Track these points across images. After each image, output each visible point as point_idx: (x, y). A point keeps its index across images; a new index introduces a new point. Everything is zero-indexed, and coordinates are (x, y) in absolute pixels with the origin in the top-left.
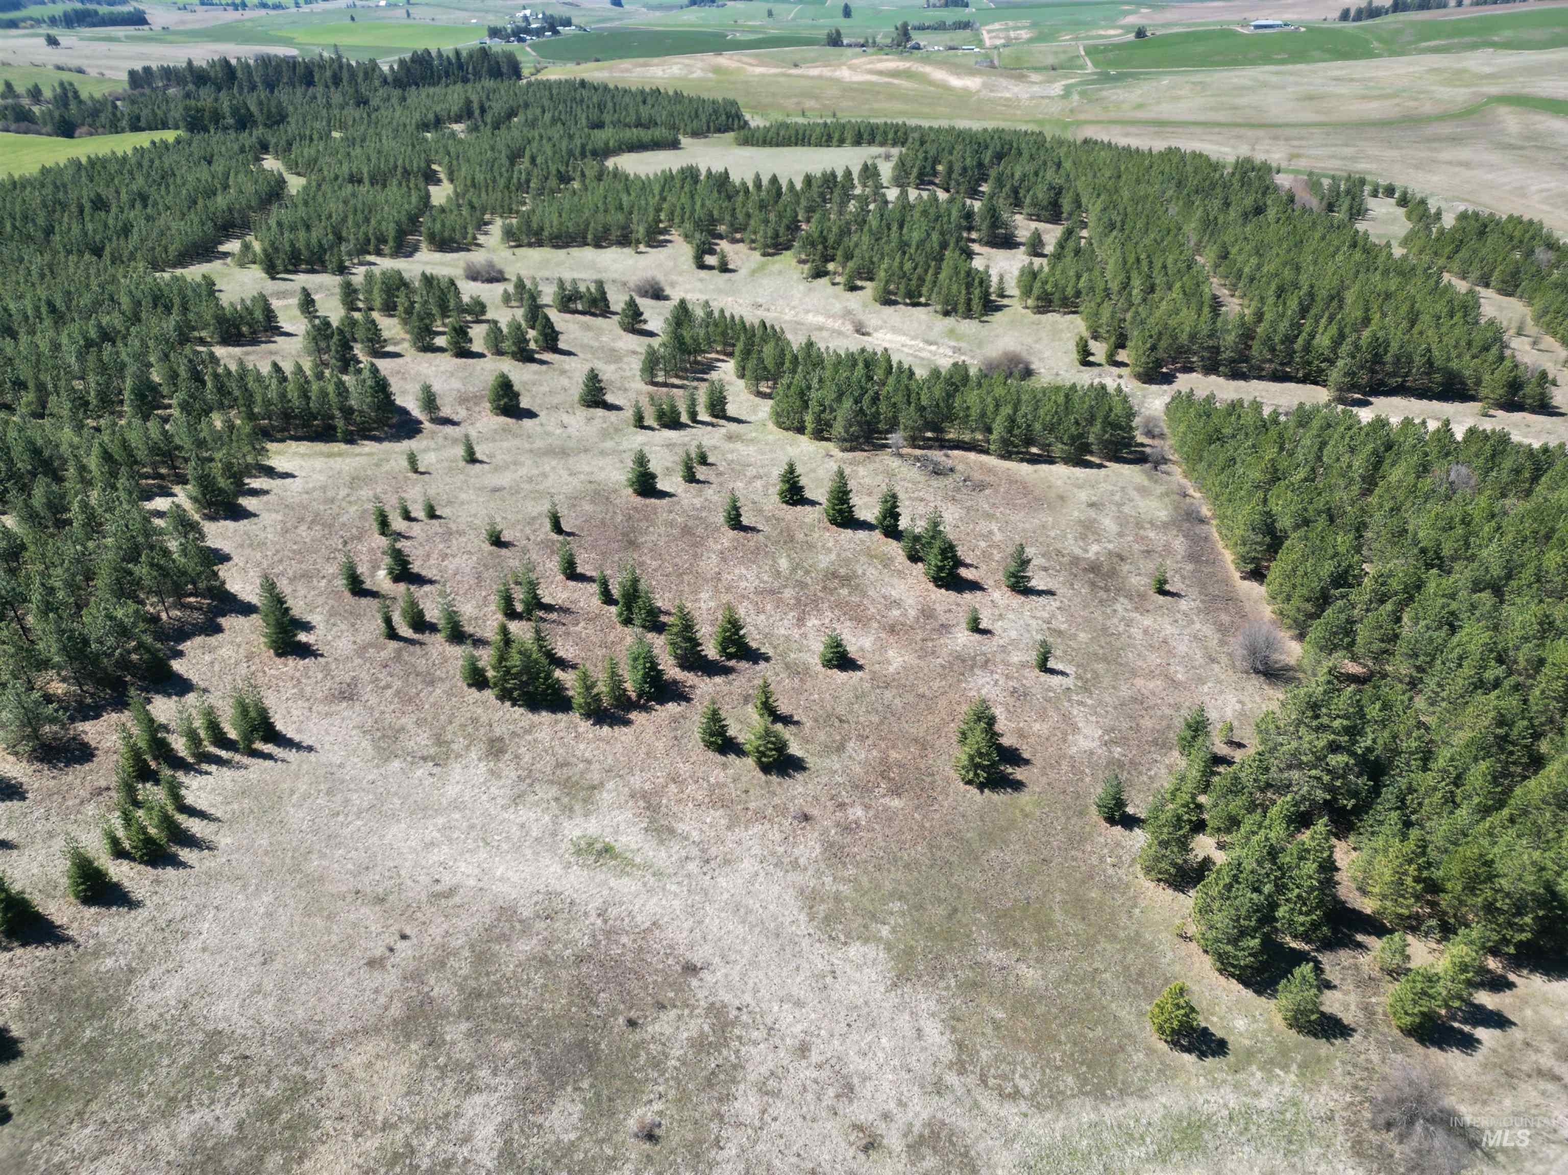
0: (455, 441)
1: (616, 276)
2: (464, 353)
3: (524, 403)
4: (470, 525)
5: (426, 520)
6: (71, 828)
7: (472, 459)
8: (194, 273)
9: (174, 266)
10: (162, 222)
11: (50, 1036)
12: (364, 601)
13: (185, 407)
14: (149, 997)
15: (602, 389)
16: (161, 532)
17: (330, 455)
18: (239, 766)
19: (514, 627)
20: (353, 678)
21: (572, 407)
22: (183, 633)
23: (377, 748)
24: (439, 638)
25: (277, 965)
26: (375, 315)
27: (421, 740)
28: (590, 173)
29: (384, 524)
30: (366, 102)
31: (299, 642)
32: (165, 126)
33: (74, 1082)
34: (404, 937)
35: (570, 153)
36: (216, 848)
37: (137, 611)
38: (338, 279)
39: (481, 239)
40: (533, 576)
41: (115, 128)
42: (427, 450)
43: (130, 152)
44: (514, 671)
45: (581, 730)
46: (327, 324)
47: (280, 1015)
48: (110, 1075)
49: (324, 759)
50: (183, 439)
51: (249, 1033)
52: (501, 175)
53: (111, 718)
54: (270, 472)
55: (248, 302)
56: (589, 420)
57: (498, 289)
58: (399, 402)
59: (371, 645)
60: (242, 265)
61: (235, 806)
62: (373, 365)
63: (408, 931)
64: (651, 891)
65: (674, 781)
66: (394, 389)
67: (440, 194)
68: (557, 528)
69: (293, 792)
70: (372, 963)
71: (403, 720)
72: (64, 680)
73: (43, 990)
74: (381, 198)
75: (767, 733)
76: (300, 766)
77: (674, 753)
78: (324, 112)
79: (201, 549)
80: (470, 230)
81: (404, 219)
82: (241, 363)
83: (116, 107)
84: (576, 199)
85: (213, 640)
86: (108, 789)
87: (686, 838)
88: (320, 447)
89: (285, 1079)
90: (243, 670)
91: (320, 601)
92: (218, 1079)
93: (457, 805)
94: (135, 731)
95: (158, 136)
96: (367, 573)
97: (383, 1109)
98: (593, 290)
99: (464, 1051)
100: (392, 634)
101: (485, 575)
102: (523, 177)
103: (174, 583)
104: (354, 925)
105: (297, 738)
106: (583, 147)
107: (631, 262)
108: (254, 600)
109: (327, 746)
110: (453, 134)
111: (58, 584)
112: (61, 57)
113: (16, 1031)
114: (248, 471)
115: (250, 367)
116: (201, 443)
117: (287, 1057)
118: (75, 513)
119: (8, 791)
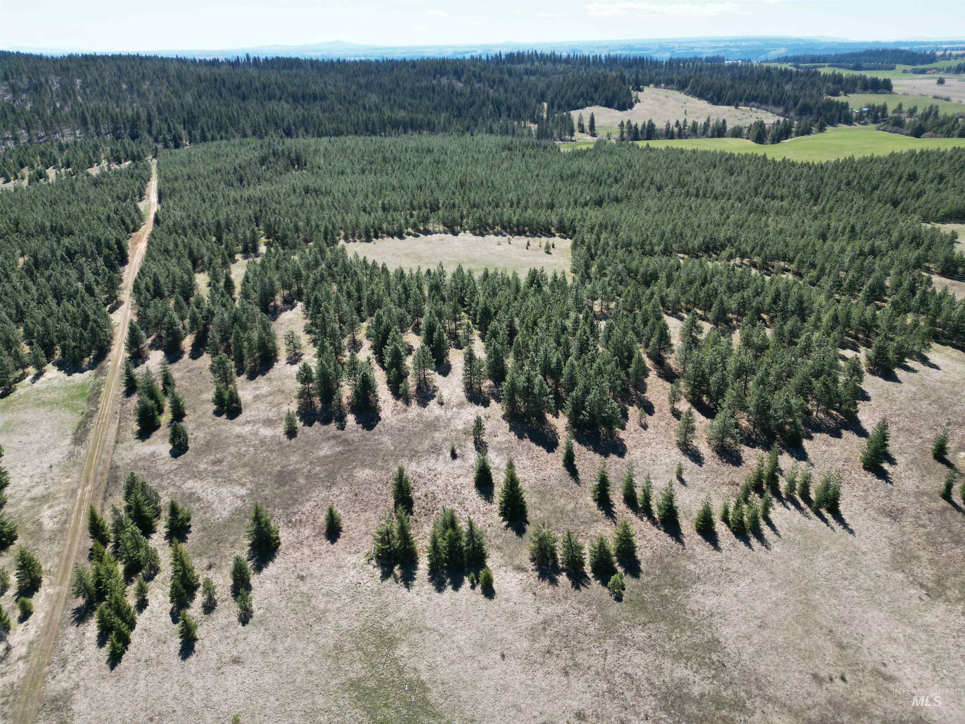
6: (712, 492)
8: (947, 228)
9: (937, 222)
10: (945, 194)
11: (652, 579)
12: (939, 465)
13: (895, 305)
14: (698, 597)
16: (839, 368)
18: (806, 515)
20: (903, 508)
22: (818, 428)
23: (894, 558)
25: (766, 633)
27: (927, 573)
31: (882, 468)
33: (650, 607)
34: (843, 679)
36: (770, 549)
37: (802, 405)
41: (949, 134)
43: (949, 150)
47: (752, 660)
48: (664, 618)
49: (856, 542)
50: (882, 323)
51: (732, 655)
53: (758, 451)
54: (924, 360)
59: (927, 494)
61: (792, 535)
63: (847, 678)
69: (827, 548)
70: (815, 677)
71: (921, 553)
72: (749, 421)
73: (661, 557)
76: (840, 537)
79: (855, 387)
82: (946, 289)
83: (957, 121)
85: (832, 440)
86: (738, 485)
89: (735, 693)
90: (839, 465)
91: (910, 450)
92: (706, 663)
93: (927, 629)
94: (766, 464)
96: (952, 449)
100: (947, 495)
103: (830, 399)
104: (818, 648)
105: (847, 521)
108: (870, 430)
109: (863, 537)
111: (773, 373)
112: (941, 91)
113: (643, 566)
114: (911, 354)
115: (950, 293)
116: (892, 328)
117: (743, 684)
118: (801, 341)
119: (697, 458)
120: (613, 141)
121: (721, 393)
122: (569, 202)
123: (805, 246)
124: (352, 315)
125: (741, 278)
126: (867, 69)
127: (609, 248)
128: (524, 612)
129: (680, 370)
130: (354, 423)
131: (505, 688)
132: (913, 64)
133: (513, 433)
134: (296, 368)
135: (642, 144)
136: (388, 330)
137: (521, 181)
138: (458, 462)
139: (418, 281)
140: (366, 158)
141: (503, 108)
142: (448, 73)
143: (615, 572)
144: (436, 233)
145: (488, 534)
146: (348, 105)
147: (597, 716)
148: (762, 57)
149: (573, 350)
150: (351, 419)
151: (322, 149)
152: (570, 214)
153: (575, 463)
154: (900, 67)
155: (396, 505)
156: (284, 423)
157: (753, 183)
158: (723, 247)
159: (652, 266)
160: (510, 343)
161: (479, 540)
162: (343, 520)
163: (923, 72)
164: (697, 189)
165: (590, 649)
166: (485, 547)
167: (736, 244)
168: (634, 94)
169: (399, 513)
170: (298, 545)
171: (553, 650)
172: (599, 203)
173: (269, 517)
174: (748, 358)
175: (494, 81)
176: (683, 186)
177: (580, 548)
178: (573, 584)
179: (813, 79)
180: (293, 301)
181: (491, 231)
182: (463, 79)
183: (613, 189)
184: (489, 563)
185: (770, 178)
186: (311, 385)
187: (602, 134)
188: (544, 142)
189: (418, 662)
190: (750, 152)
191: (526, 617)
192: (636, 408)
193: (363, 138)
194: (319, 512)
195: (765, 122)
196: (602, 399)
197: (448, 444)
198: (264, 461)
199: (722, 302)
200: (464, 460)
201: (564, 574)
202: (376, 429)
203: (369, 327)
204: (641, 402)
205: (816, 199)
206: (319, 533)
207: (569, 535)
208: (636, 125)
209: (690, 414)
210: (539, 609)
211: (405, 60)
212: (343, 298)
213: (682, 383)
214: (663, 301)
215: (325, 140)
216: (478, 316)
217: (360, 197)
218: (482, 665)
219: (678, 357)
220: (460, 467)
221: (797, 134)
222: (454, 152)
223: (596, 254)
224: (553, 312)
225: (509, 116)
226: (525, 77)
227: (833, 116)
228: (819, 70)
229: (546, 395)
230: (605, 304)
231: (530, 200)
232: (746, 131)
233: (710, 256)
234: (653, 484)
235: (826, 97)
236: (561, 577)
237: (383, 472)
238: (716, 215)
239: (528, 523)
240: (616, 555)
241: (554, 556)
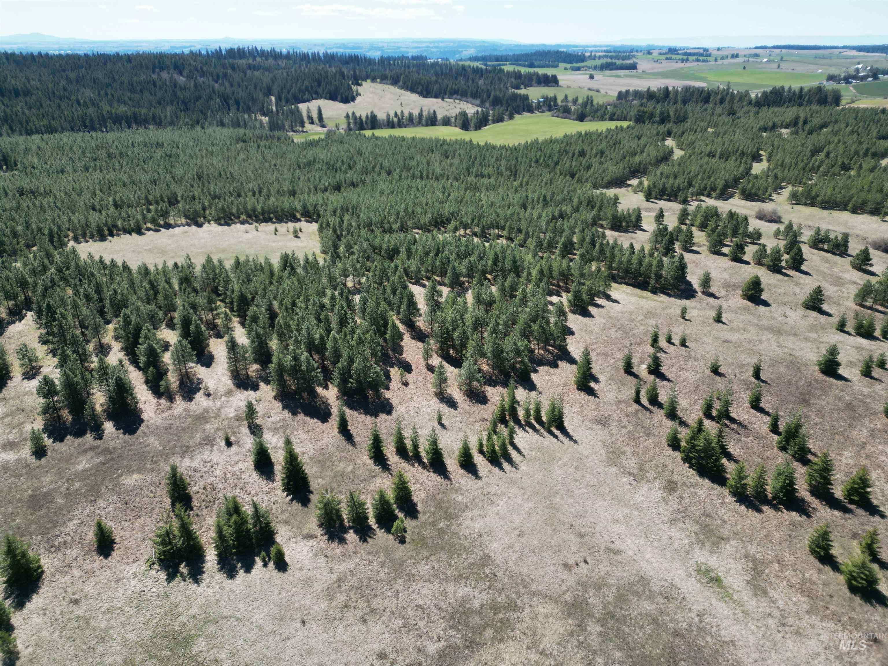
0: (712, 307)
1: (858, 232)
2: (737, 259)
3: (764, 296)
4: (703, 357)
5: (679, 346)
6: (468, 430)
7: (718, 320)
8: (611, 192)
9: (603, 188)
10: (606, 165)
11: (429, 517)
12: (629, 378)
13: (582, 256)
14: (468, 523)
15: (821, 300)
16: (549, 312)
17: (641, 297)
18: (542, 435)
19: (707, 423)
20: (609, 415)
21: (796, 306)
22: (541, 363)
23: (608, 457)
24: (662, 412)
25: (523, 540)
26: (694, 229)
27: (632, 463)
28: (865, 166)
29: (655, 340)
30: (734, 114)
31: (590, 387)
32: (625, 119)
33: (430, 541)
34: (586, 562)
35: (856, 153)
36: (518, 469)
37: (527, 345)
38: (681, 206)
39: (775, 196)
40: (730, 398)
41: (602, 119)
42: (694, 308)
43: (604, 130)
44: (697, 448)
45: (726, 500)
46: (666, 229)
47: (517, 565)
48: (443, 548)
49: (580, 450)
50: (575, 272)
51: (501, 565)
52: (802, 161)
53: (500, 389)
54: (608, 298)
55: (631, 211)
56: (805, 316)
57: (774, 227)
58: (688, 278)
59: (624, 402)
60: (635, 192)
61: (533, 453)
62: (682, 255)
63: (588, 560)
64: (737, 620)
65: (779, 562)
66: (688, 270)
67: (757, 168)
68: (757, 375)
69: (560, 459)
70: (566, 566)
71: (626, 448)
72: (488, 365)
73: (433, 496)
74: (722, 166)
75: (863, 565)
76: (568, 448)
77: (785, 545)
78: (708, 118)
79: (563, 326)
80: (769, 190)
81: (731, 179)
82: (616, 240)
83: (606, 108)
84: (849, 181)
85: (552, 370)
86: (487, 420)
87: (774, 602)
88: (637, 291)
89: (507, 597)
90: (560, 390)
91: (608, 370)
92: (481, 578)
93: (638, 507)
94: (506, 399)
95: (619, 124)
96: (636, 364)
97: (545, 643)
98: (839, 238)
99: (594, 642)
100: (637, 400)
101: (701, 387)
102: (817, 163)
103: (546, 338)
104: (564, 541)
105: (572, 433)
106: (867, 150)
107: (875, 226)
108: (577, 358)
109: (584, 444)
110: (781, 134)
111: (501, 322)
112: (592, 84)
113: (419, 507)
114: (598, 294)
115: (619, 243)
116: (582, 275)
117: (513, 587)
118: (519, 293)
119: (452, 404)
120: (342, 131)
121: (463, 345)
122: (309, 189)
123: (512, 215)
124: (94, 318)
125: (467, 246)
126: (539, 67)
127: (353, 229)
128: (318, 576)
129: (429, 330)
130: (114, 430)
131: (309, 652)
132: (571, 62)
133: (287, 411)
134: (35, 383)
135: (368, 133)
136: (138, 329)
137: (260, 171)
138: (234, 448)
139: (165, 276)
140: (88, 155)
141: (231, 102)
142: (168, 67)
143: (396, 518)
144: (179, 226)
145: (273, 512)
146: (58, 101)
147: (397, 651)
148: (457, 56)
149: (334, 325)
150: (109, 427)
151: (34, 148)
152: (312, 199)
153: (349, 428)
154: (562, 65)
155: (173, 505)
156: (29, 443)
157: (465, 165)
158: (449, 221)
159: (392, 243)
160: (272, 326)
161: (265, 519)
162: (115, 531)
163: (578, 69)
164: (421, 172)
165: (383, 593)
166: (272, 525)
167: (458, 218)
168: (354, 88)
169: (177, 511)
170: (66, 569)
171: (350, 604)
172: (338, 188)
173: (25, 547)
174: (480, 313)
175: (218, 76)
176: (409, 170)
177: (363, 504)
178: (361, 539)
179: (499, 75)
180: (21, 311)
181: (236, 221)
182: (185, 73)
183: (348, 175)
184: (278, 539)
185: (478, 159)
186: (56, 398)
187: (331, 125)
188: (277, 133)
189: (218, 653)
190: (459, 138)
191: (321, 580)
192: (396, 368)
193: (81, 134)
194: (85, 529)
195: (467, 112)
196: (365, 366)
197: (221, 434)
198: (10, 488)
199: (454, 268)
200: (240, 446)
201: (351, 531)
202: (139, 432)
203: (116, 329)
204: (400, 363)
205: (515, 176)
206: (90, 551)
207: (351, 494)
208: (360, 116)
209: (442, 367)
210: (332, 569)
211: (118, 54)
212: (81, 302)
213: (432, 342)
214: (406, 272)
215: (36, 138)
216: (235, 304)
217: (87, 196)
218: (283, 637)
219: (426, 319)
220: (237, 454)
221: (494, 122)
222: (186, 145)
223: (342, 235)
224: (310, 292)
225: (238, 110)
226: (249, 72)
227: (518, 106)
228: (503, 67)
229: (314, 370)
230: (356, 279)
231: (272, 188)
232: (453, 120)
233: (439, 230)
234: (419, 433)
235: (511, 91)
236: (349, 535)
237: (154, 474)
238: (439, 194)
239: (312, 492)
240: (395, 503)
241: (340, 517)
